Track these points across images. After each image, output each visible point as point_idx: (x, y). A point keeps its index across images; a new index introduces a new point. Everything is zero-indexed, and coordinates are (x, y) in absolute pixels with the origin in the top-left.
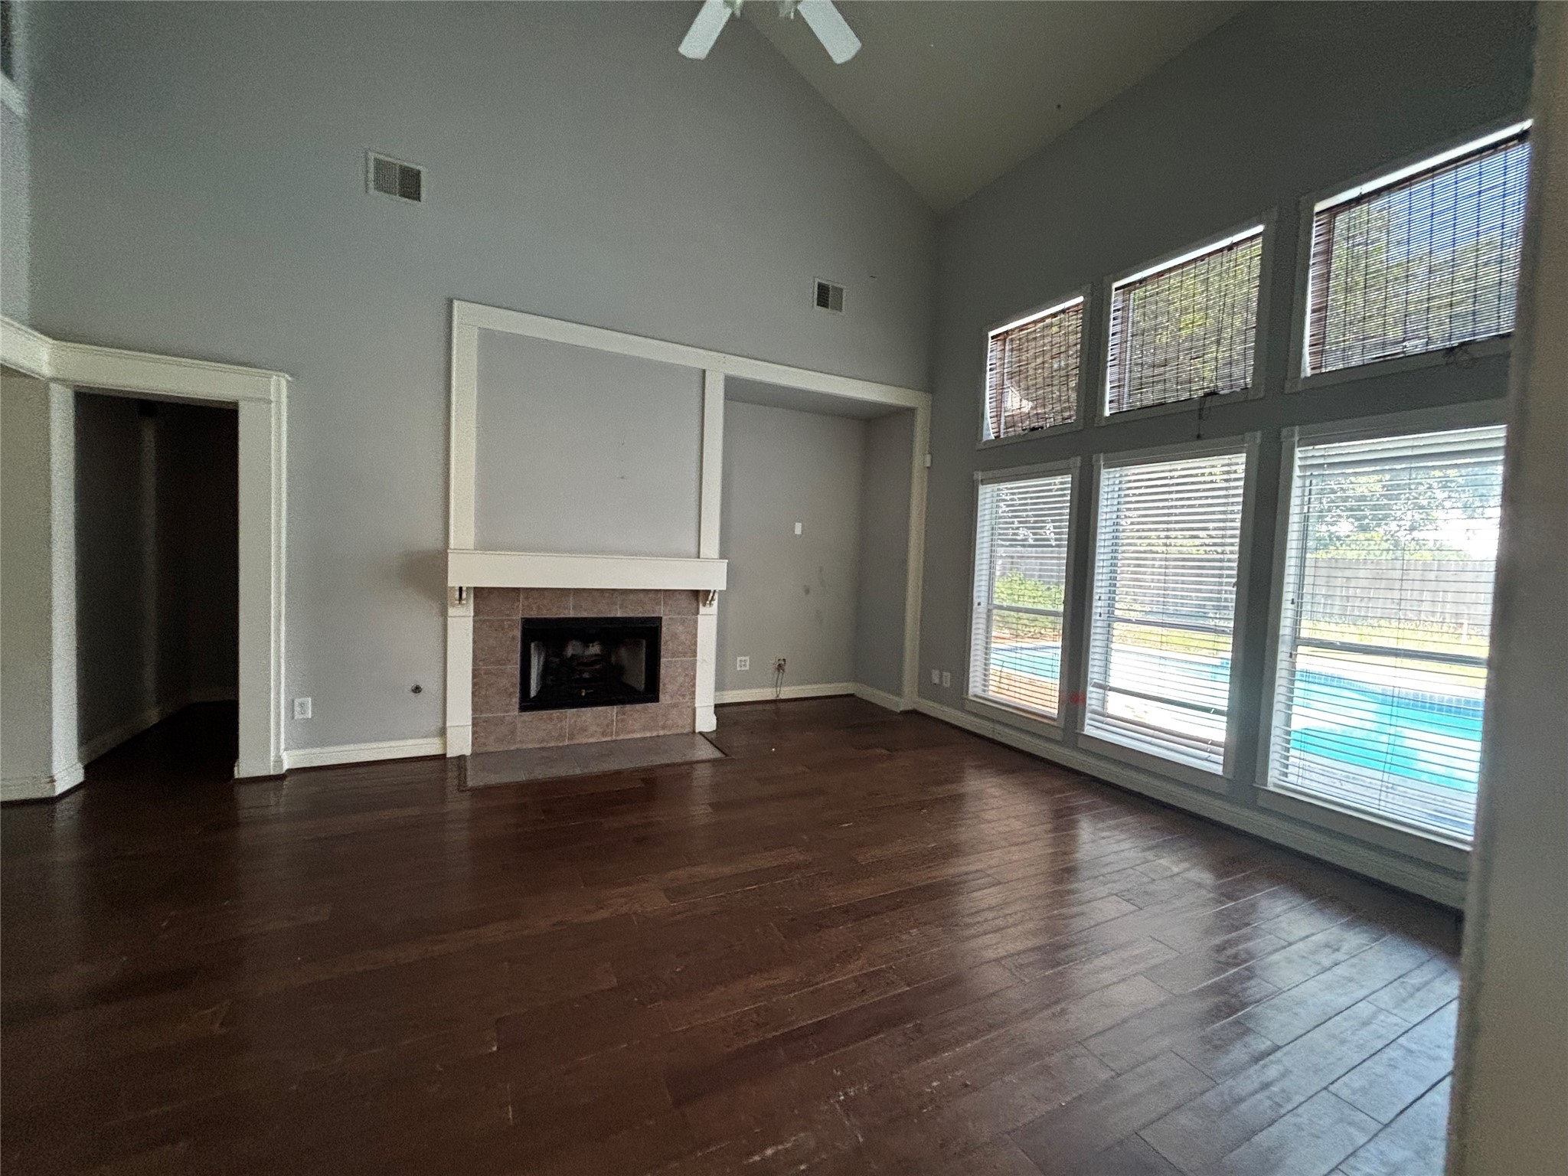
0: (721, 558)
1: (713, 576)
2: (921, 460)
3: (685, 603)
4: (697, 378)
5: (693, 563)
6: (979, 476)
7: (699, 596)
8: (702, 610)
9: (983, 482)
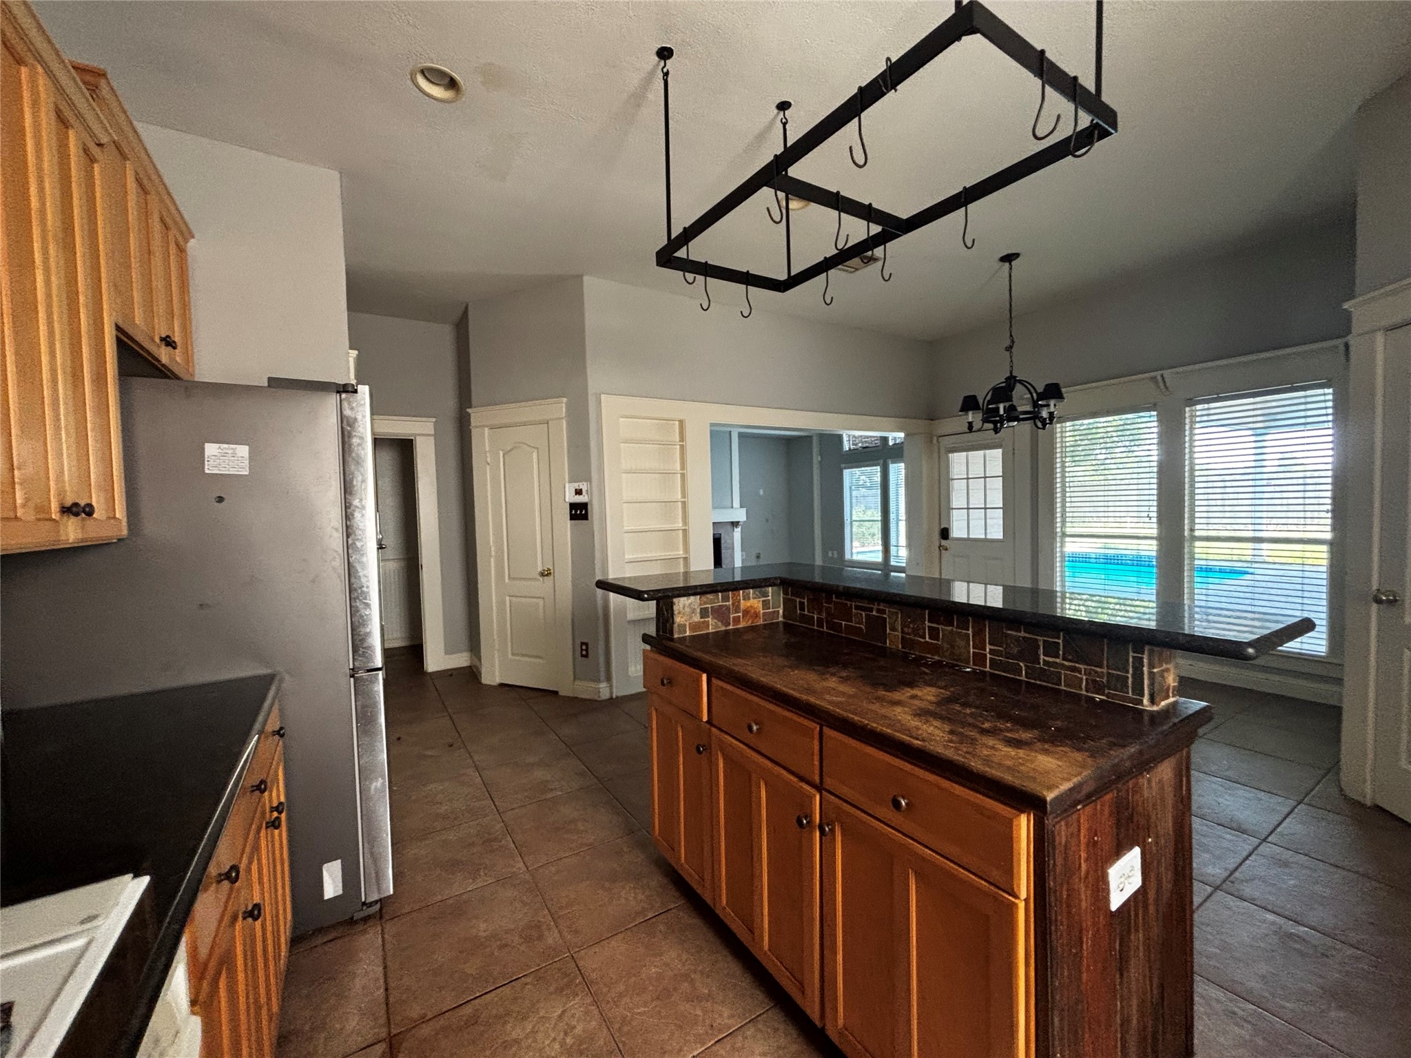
0: (741, 507)
1: (740, 515)
2: (816, 458)
3: (729, 527)
4: (728, 436)
5: (730, 511)
6: (843, 466)
7: (735, 524)
8: (736, 530)
9: (845, 468)
